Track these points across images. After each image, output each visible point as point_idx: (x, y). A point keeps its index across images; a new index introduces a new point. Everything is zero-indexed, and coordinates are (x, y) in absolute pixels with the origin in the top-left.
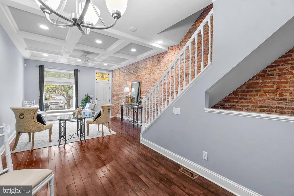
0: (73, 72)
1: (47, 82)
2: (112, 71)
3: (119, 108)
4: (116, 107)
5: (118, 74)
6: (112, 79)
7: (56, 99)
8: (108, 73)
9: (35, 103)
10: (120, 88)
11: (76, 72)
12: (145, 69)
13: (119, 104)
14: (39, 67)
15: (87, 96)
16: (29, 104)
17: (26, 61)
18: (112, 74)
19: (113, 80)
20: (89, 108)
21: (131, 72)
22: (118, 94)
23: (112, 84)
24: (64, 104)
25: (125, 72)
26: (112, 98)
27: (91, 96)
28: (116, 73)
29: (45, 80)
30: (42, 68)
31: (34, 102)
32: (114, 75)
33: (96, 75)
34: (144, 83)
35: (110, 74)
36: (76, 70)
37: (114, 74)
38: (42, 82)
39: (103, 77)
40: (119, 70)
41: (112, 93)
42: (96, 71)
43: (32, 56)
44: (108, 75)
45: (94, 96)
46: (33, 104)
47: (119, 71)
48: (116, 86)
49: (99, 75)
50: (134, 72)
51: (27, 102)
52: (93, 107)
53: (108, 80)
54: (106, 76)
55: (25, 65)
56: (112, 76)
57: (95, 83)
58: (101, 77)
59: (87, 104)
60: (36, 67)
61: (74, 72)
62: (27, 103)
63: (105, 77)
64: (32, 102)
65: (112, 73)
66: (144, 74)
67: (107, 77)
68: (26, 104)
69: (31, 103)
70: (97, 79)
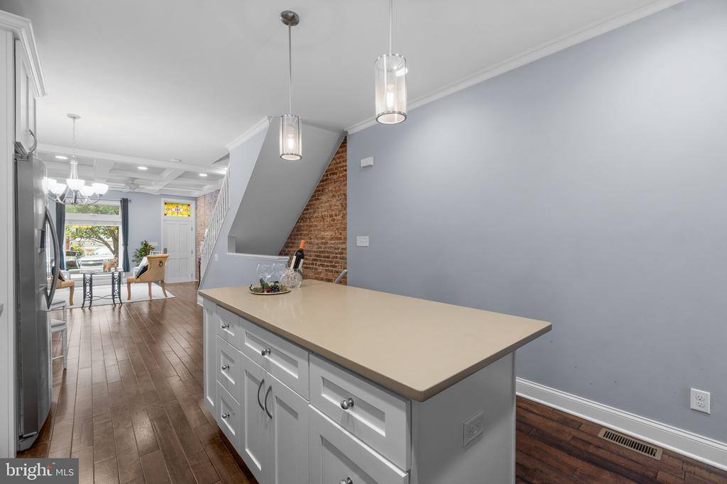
0: (119, 204)
1: (71, 221)
2: (196, 199)
5: (204, 206)
6: (196, 214)
8: (188, 202)
11: (125, 202)
15: (146, 245)
18: (196, 205)
19: (198, 215)
23: (196, 223)
25: (211, 203)
26: (196, 247)
27: (152, 244)
28: (201, 203)
29: (66, 218)
32: (199, 207)
33: (164, 207)
35: (193, 204)
36: (123, 199)
37: (198, 203)
38: (61, 220)
39: (178, 210)
41: (197, 239)
42: (163, 200)
44: (189, 205)
45: (159, 243)
47: (205, 199)
49: (170, 207)
53: (189, 216)
54: (185, 207)
56: (196, 208)
57: (162, 221)
58: (174, 210)
61: (121, 203)
63: (181, 210)
65: (196, 202)
67: (186, 210)
70: (165, 215)
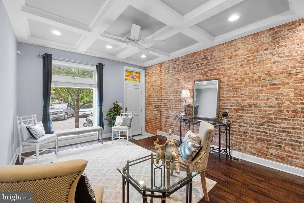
0: (95, 68)
2: (145, 69)
3: (161, 121)
4: (153, 120)
5: (158, 72)
6: (146, 80)
7: (53, 108)
8: (140, 70)
9: (36, 119)
10: (163, 92)
11: (100, 67)
12: (230, 58)
13: (161, 115)
14: (43, 56)
16: (25, 123)
17: (20, 45)
18: (146, 73)
19: (148, 81)
20: (123, 123)
21: (190, 67)
22: (160, 100)
23: (146, 88)
24: (64, 114)
25: (175, 68)
26: (146, 106)
27: (120, 104)
28: (155, 71)
30: (47, 59)
31: (34, 117)
32: (150, 75)
33: (125, 74)
34: (227, 83)
35: (143, 72)
36: (99, 64)
37: (149, 72)
38: (48, 81)
39: (133, 77)
40: (161, 65)
41: (146, 100)
42: (125, 68)
43: (31, 36)
44: (140, 73)
45: (123, 104)
46: (33, 121)
47: (161, 67)
48: (154, 89)
49: (129, 74)
50: (197, 65)
51: (23, 119)
52: (128, 123)
53: (140, 82)
54: (137, 75)
55: (19, 52)
56: (146, 76)
57: (125, 85)
58: (131, 76)
59: (118, 117)
60: (37, 57)
61: (97, 68)
62: (22, 121)
63: (135, 77)
64: (31, 118)
65: (146, 71)
66: (229, 66)
67: (138, 77)
68: (20, 123)
69: (29, 120)
70: (126, 80)
